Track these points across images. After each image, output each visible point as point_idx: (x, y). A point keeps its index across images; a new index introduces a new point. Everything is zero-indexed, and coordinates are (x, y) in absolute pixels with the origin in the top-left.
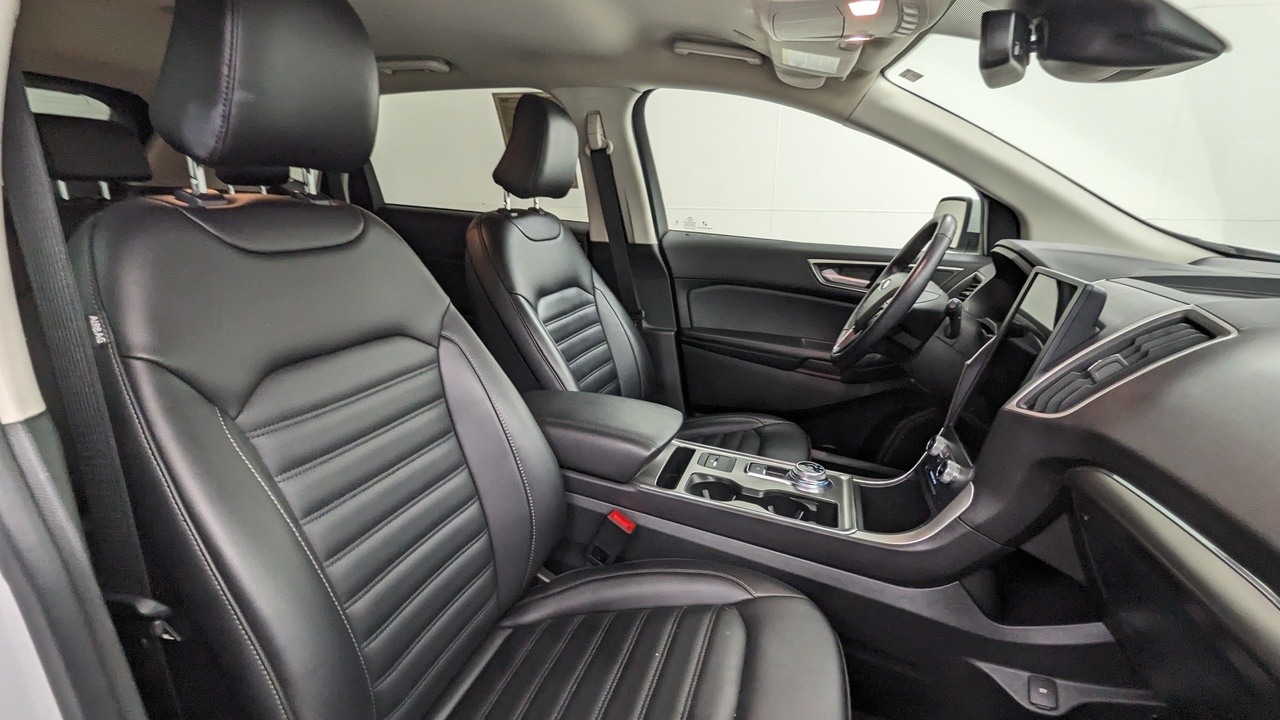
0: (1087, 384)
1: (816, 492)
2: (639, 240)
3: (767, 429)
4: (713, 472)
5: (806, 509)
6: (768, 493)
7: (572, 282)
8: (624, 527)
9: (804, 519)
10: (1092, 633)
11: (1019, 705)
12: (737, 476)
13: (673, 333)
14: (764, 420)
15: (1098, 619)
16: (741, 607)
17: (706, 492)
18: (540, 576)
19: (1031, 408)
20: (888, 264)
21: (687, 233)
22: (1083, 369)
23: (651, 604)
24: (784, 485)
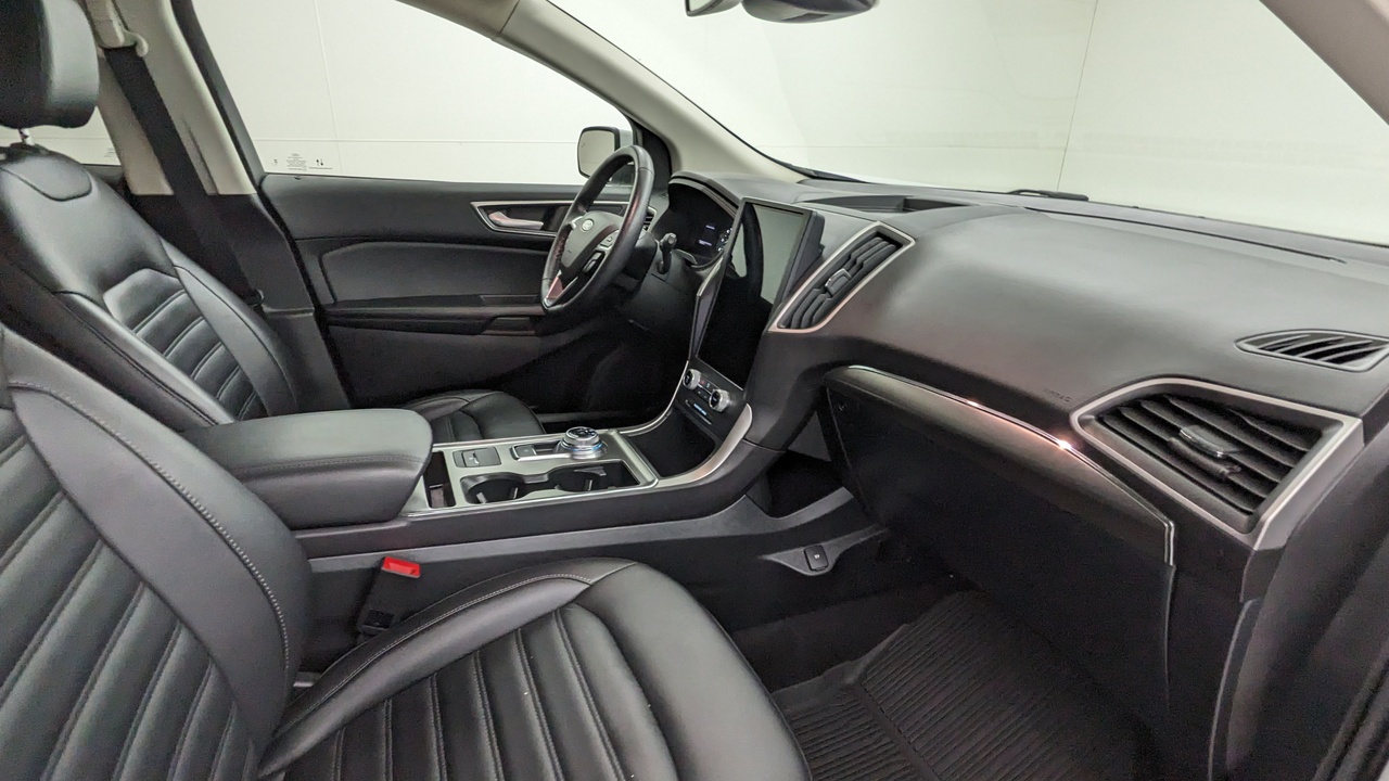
0: (825, 299)
1: (594, 456)
2: (225, 189)
3: (475, 406)
4: (483, 471)
5: (595, 477)
6: (552, 474)
7: (139, 262)
8: (406, 572)
9: (594, 488)
10: (838, 498)
11: (803, 575)
12: (508, 466)
13: (311, 314)
14: (466, 397)
15: (841, 485)
16: (580, 600)
17: (480, 496)
18: (297, 684)
19: (789, 326)
20: (572, 202)
21: (298, 177)
22: (821, 285)
23: (475, 645)
24: (559, 459)
